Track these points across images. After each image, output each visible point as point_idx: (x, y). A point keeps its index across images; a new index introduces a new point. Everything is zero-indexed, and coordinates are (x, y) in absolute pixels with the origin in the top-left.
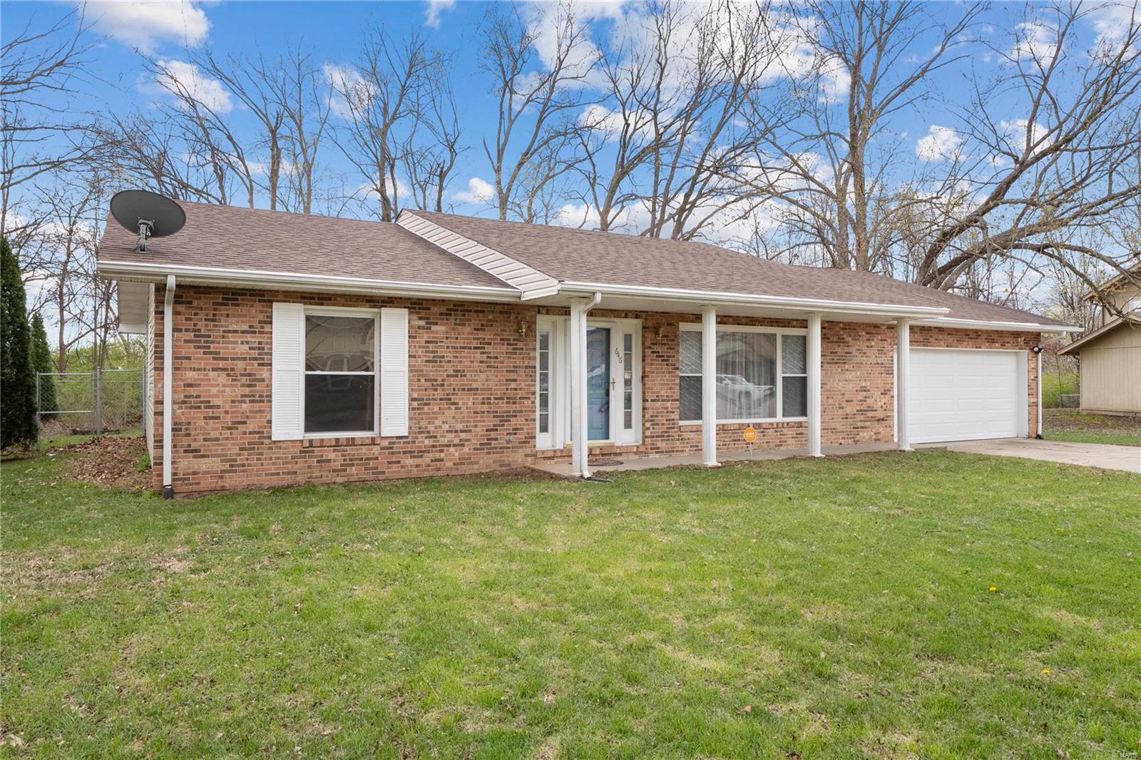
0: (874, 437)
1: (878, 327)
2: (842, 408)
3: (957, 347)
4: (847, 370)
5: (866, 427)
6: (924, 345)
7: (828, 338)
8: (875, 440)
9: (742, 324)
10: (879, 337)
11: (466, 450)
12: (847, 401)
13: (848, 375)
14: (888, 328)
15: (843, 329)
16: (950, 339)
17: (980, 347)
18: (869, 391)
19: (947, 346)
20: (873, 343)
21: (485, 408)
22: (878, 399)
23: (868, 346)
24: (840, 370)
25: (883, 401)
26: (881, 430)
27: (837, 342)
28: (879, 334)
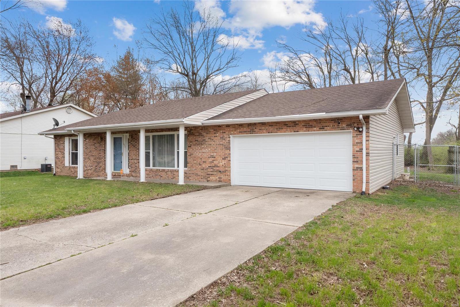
0: (218, 180)
1: (221, 127)
2: (201, 165)
3: (277, 132)
4: (203, 148)
5: (213, 175)
6: (250, 133)
7: (194, 134)
8: (219, 181)
9: (158, 132)
10: (221, 131)
11: (92, 171)
12: (203, 162)
13: (204, 151)
14: (227, 126)
15: (201, 129)
16: (271, 129)
17: (298, 131)
18: (215, 157)
19: (269, 133)
20: (218, 135)
21: (95, 160)
22: (220, 161)
23: (214, 136)
24: (200, 148)
25: (223, 162)
26: (222, 176)
27: (198, 136)
28: (220, 130)
